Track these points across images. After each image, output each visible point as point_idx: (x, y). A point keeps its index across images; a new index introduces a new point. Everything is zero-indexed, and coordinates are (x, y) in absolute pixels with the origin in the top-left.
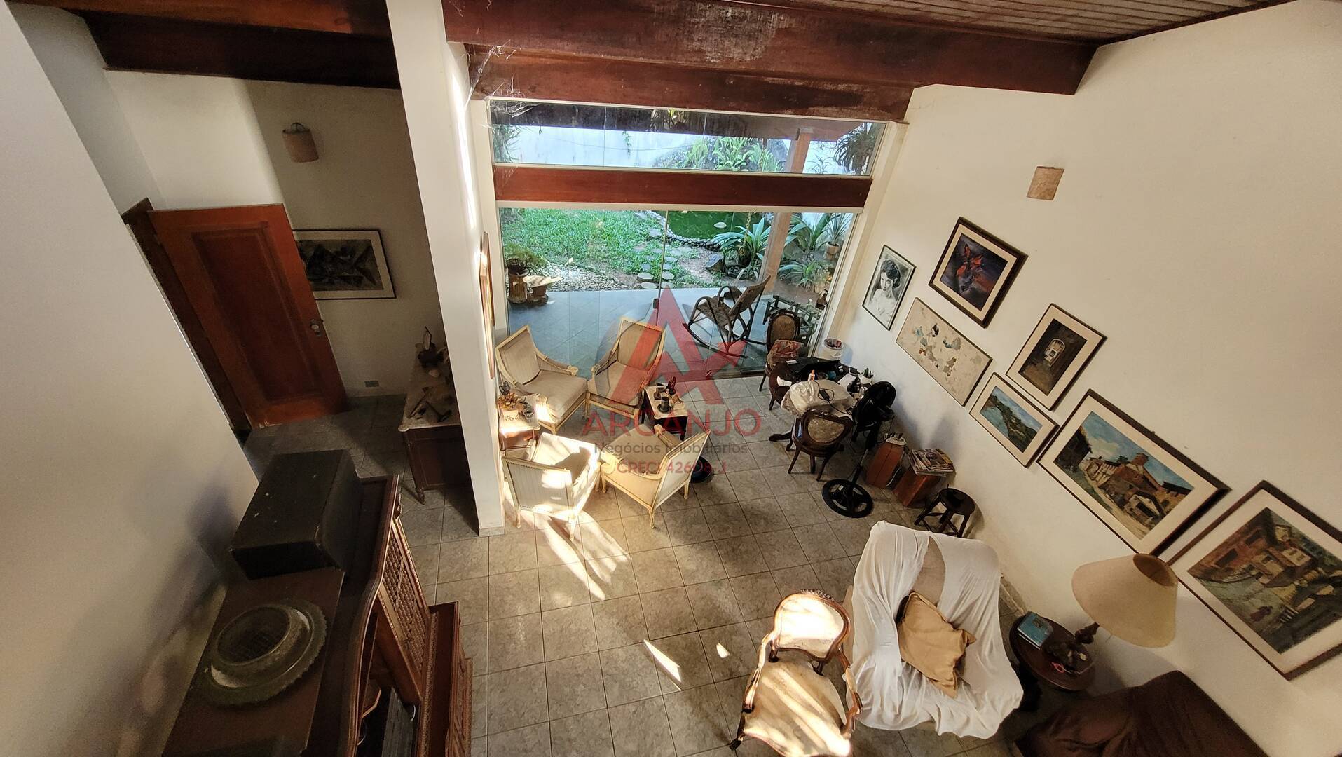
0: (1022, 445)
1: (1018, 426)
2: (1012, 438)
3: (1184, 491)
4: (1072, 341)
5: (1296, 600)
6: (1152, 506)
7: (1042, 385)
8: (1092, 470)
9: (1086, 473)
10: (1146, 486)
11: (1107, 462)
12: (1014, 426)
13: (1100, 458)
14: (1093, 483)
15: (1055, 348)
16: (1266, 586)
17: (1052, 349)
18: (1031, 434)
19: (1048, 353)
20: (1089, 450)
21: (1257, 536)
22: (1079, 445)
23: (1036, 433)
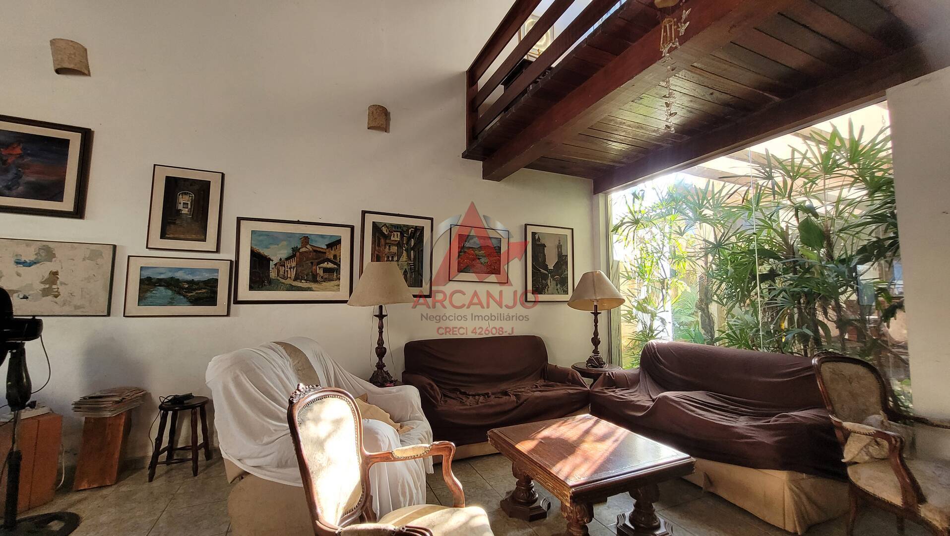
0: (212, 300)
1: (195, 287)
2: (196, 302)
3: (338, 242)
4: (196, 187)
5: (409, 257)
6: (330, 265)
7: (194, 236)
8: (281, 273)
9: (278, 278)
10: (319, 256)
11: (287, 259)
12: (189, 290)
13: (281, 259)
14: (288, 281)
15: (184, 202)
16: (398, 261)
17: (182, 202)
18: (212, 284)
19: (180, 207)
20: (269, 260)
21: (379, 240)
22: (259, 261)
23: (217, 280)
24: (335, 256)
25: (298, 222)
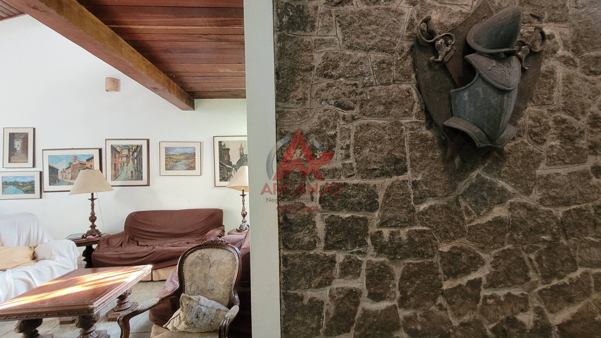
0: (32, 191)
1: (25, 185)
2: (26, 192)
3: (92, 158)
4: (23, 136)
5: (134, 163)
7: (23, 161)
8: (64, 176)
9: (63, 179)
10: (83, 166)
11: (66, 169)
12: (23, 186)
13: (63, 169)
14: (67, 180)
15: (18, 144)
16: (127, 166)
17: (17, 145)
18: (32, 183)
19: (16, 147)
20: (57, 170)
21: (115, 155)
22: (53, 171)
23: (34, 181)
24: (91, 166)
25: (72, 149)
